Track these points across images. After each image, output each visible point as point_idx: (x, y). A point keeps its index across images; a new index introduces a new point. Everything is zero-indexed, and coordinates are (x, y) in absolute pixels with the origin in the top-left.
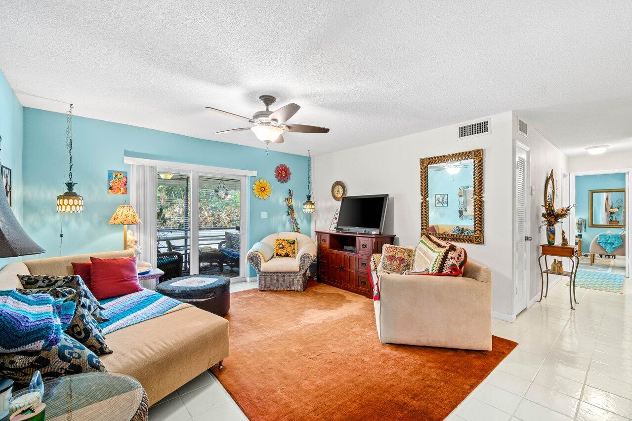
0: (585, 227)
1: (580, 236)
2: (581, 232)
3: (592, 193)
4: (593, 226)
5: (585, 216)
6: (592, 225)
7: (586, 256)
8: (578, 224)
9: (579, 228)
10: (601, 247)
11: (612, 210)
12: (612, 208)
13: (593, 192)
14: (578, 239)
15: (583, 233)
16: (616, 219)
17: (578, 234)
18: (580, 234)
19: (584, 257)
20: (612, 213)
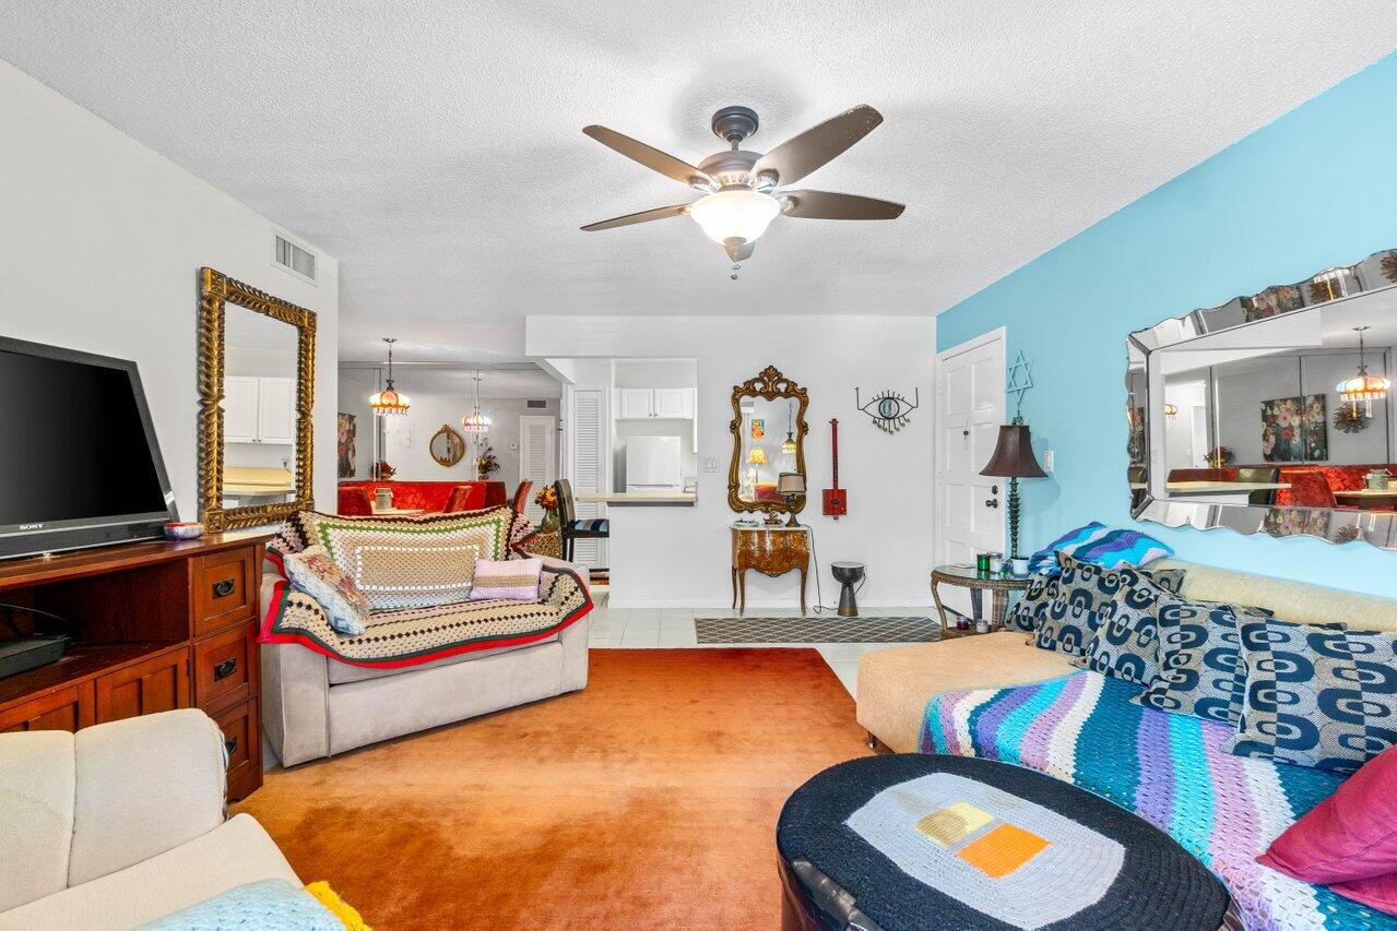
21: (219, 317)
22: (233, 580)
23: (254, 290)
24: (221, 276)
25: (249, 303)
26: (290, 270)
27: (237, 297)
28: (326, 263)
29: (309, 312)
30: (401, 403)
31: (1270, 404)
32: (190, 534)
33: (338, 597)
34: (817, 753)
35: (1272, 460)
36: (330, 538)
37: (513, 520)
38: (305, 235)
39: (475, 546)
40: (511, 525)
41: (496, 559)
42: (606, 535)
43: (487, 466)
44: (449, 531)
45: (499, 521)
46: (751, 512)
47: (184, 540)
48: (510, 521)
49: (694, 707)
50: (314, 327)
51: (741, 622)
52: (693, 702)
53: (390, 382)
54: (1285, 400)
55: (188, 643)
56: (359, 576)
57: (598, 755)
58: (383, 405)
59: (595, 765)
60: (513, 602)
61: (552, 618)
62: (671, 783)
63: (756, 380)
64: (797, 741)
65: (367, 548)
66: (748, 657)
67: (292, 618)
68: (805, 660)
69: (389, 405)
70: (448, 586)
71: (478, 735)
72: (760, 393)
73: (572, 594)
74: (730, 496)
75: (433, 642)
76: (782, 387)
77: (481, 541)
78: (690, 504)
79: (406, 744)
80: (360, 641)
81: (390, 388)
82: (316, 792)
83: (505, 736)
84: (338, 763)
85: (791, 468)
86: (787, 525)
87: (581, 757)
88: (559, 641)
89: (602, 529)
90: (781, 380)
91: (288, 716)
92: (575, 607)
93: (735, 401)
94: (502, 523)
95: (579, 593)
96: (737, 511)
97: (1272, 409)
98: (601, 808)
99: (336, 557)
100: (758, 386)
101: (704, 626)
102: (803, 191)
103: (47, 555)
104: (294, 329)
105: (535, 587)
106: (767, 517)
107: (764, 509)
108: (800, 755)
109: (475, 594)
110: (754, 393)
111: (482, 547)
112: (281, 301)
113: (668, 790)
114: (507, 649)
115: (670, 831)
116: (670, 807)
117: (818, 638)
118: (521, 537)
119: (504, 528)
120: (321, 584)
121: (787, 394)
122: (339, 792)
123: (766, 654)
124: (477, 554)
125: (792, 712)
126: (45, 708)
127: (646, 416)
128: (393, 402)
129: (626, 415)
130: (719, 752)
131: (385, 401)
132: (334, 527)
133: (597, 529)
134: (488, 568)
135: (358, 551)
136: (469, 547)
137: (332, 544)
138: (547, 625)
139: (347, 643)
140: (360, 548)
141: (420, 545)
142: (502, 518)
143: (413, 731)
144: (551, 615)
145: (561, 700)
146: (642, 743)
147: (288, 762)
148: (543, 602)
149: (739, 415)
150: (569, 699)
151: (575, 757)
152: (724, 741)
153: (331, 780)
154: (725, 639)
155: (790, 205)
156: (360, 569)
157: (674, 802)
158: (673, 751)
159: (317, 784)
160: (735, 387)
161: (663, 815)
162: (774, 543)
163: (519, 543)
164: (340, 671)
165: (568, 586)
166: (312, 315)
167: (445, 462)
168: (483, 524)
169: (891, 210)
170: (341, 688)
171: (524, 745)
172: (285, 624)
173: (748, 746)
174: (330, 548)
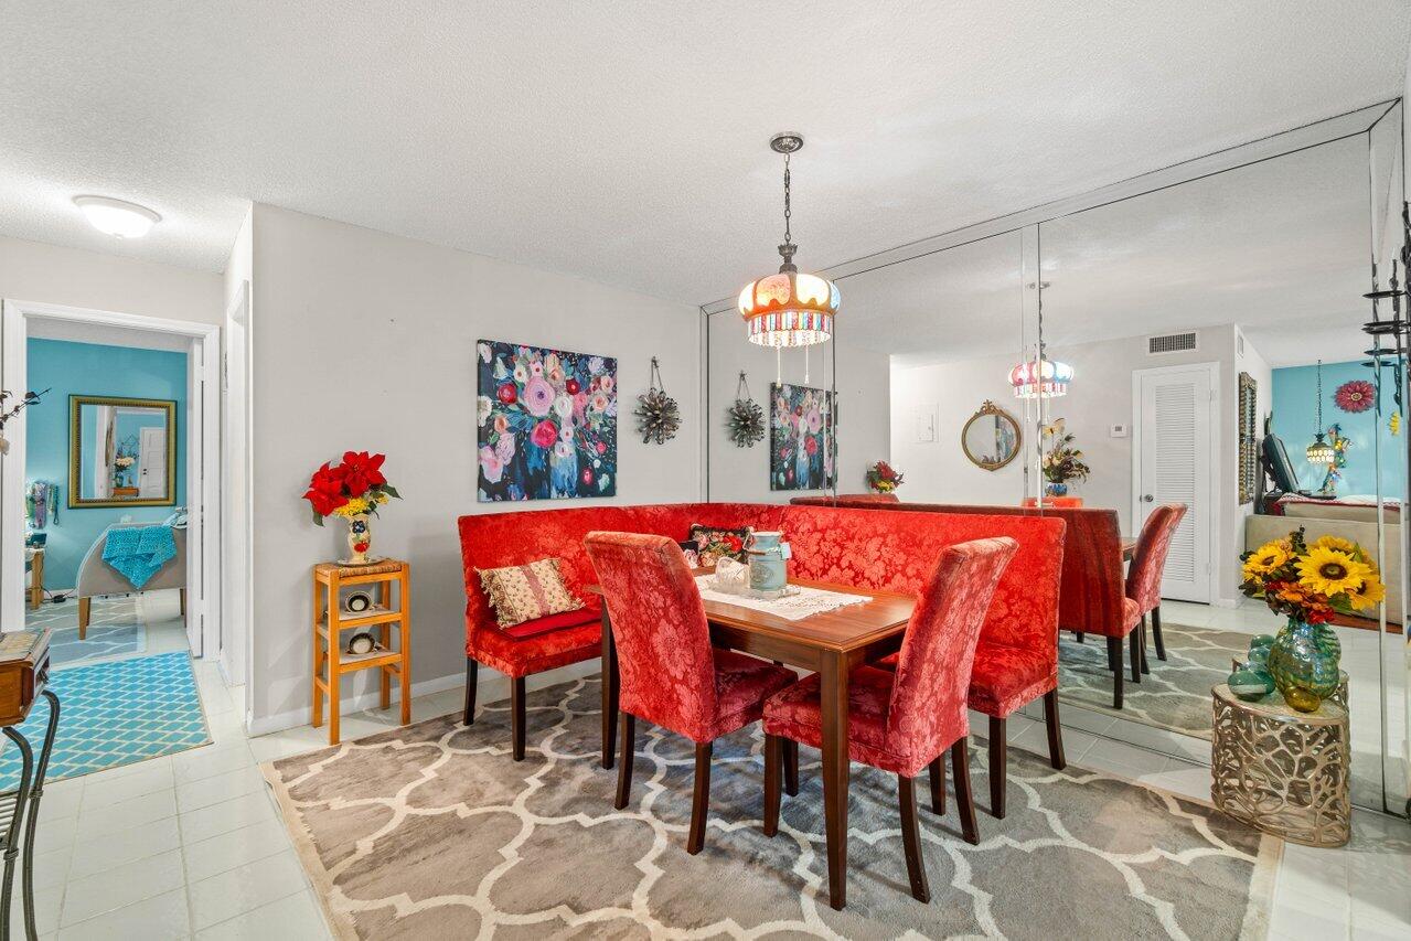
0: (56, 510)
1: (40, 539)
2: (41, 527)
3: (79, 404)
4: (81, 504)
5: (57, 475)
6: (78, 500)
7: (59, 599)
8: (32, 499)
9: (32, 515)
10: (115, 571)
11: (120, 462)
12: (120, 455)
13: (80, 401)
14: (33, 550)
15: (49, 530)
16: (130, 482)
17: (31, 532)
18: (40, 532)
19: (51, 605)
20: (121, 468)
31: (506, 352)
35: (506, 497)
54: (543, 353)
97: (510, 366)
167: (984, 464)
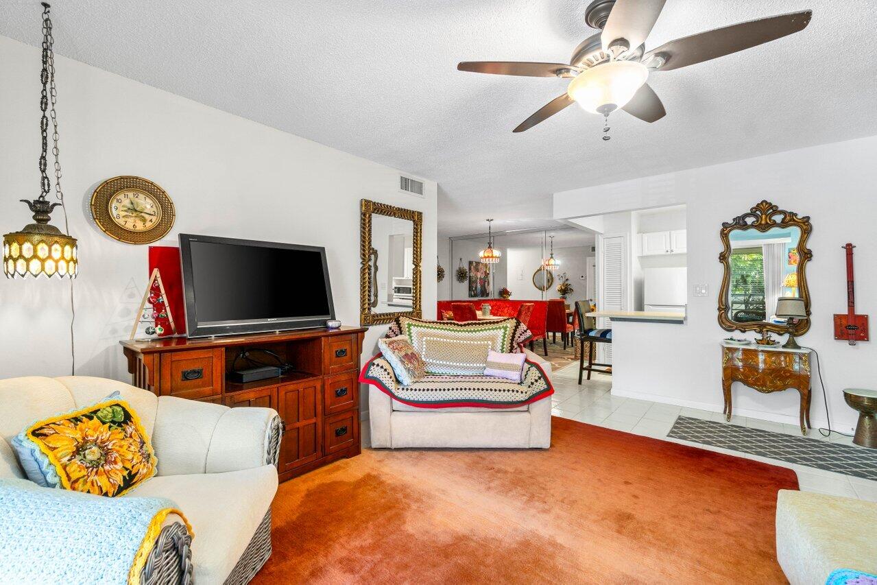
21: (369, 222)
22: (346, 350)
23: (387, 206)
24: (370, 202)
25: (385, 212)
26: (409, 192)
27: (378, 211)
28: (430, 187)
29: (418, 212)
30: (494, 256)
32: (334, 326)
33: (400, 364)
34: (719, 572)
36: (411, 331)
37: (517, 327)
38: (417, 173)
39: (489, 342)
40: (515, 330)
41: (502, 352)
42: (609, 341)
43: (565, 290)
44: (475, 331)
45: (507, 327)
46: (744, 332)
47: (332, 328)
48: (514, 328)
49: (623, 487)
50: (421, 220)
51: (725, 427)
52: (626, 483)
53: (490, 244)
55: (321, 377)
56: (424, 353)
57: (525, 498)
58: (485, 257)
59: (519, 504)
60: (505, 380)
61: (522, 395)
62: (561, 539)
63: (747, 215)
64: (704, 551)
65: (428, 338)
66: (706, 459)
67: (375, 372)
68: (772, 479)
69: (488, 257)
70: (471, 365)
71: (467, 460)
72: (752, 226)
73: (536, 381)
74: (720, 317)
75: (444, 397)
76: (778, 218)
77: (493, 339)
78: (680, 322)
79: (431, 453)
80: (407, 389)
81: (490, 247)
82: (377, 465)
83: (481, 465)
84: (395, 453)
85: (793, 293)
86: (784, 346)
87: (512, 496)
88: (528, 411)
89: (608, 337)
90: (776, 211)
91: (373, 422)
92: (538, 391)
93: (724, 235)
94: (508, 329)
95: (542, 381)
96: (728, 331)
98: (500, 536)
99: (413, 342)
100: (750, 220)
101: (683, 424)
102: (669, 43)
103: (277, 331)
104: (412, 222)
105: (519, 373)
106: (759, 337)
107: (758, 329)
108: (697, 567)
109: (486, 372)
110: (745, 227)
111: (493, 343)
112: (402, 209)
113: (553, 544)
114: (491, 410)
115: (533, 576)
116: (545, 559)
117: (806, 461)
118: (523, 339)
119: (509, 332)
120: (393, 356)
121: (784, 224)
122: (386, 470)
123: (729, 462)
124: (490, 347)
125: (718, 522)
126: (257, 396)
127: (663, 253)
128: (490, 255)
129: (646, 253)
130: (619, 532)
131: (486, 255)
132: (415, 325)
133: (605, 336)
134: (495, 357)
135: (424, 340)
136: (486, 342)
137: (412, 335)
138: (517, 399)
139: (401, 389)
140: (425, 338)
141: (457, 339)
142: (508, 325)
143: (434, 446)
144: (522, 392)
145: (530, 452)
146: (562, 501)
147: (374, 446)
148: (521, 383)
149: (728, 246)
150: (536, 453)
151: (510, 494)
152: (631, 525)
153: (387, 461)
154: (696, 439)
155: (661, 61)
156: (424, 350)
157: (552, 556)
158: (581, 516)
159: (380, 461)
160: (724, 224)
161: (537, 562)
162: (765, 362)
163: (521, 343)
164: (396, 404)
165: (534, 375)
166: (420, 214)
167: (541, 289)
168: (496, 328)
169: (799, 21)
170: (398, 413)
171: (486, 475)
172: (370, 374)
173: (649, 536)
174: (411, 337)
